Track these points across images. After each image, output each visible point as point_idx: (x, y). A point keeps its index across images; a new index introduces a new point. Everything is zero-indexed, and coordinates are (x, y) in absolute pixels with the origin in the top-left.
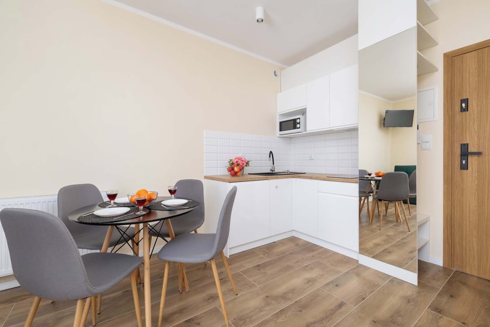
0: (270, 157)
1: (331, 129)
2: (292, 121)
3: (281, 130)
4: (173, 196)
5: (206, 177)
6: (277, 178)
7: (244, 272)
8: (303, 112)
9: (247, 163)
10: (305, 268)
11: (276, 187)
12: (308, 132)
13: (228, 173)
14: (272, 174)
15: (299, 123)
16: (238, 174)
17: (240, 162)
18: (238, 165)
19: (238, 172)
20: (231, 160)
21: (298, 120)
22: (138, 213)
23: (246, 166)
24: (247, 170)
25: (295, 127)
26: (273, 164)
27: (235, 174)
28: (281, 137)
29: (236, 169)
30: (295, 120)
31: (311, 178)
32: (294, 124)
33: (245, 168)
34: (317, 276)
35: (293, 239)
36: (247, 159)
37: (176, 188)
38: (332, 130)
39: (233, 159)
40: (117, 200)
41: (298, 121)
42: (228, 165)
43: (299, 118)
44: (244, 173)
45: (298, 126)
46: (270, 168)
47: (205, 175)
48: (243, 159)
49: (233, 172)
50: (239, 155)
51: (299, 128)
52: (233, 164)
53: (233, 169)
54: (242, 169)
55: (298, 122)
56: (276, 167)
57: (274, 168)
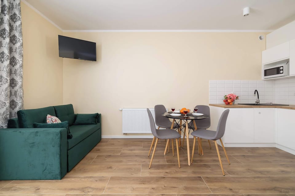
0: (255, 93)
2: (276, 69)
3: (265, 75)
4: (196, 112)
5: (210, 105)
6: (260, 107)
7: (234, 156)
8: (287, 61)
9: (237, 98)
10: (282, 165)
11: (260, 113)
12: (290, 76)
13: (224, 103)
14: (257, 105)
15: (282, 70)
16: (231, 104)
17: (232, 97)
18: (230, 99)
19: (230, 102)
20: (226, 96)
22: (184, 116)
23: (236, 99)
24: (236, 102)
25: (278, 73)
26: (258, 98)
27: (228, 104)
28: (266, 80)
29: (229, 101)
30: (278, 68)
31: (291, 108)
32: (278, 71)
33: (236, 100)
34: (291, 171)
35: (275, 149)
36: (237, 95)
37: (198, 108)
39: (227, 95)
40: (175, 111)
41: (281, 68)
42: (224, 98)
43: (283, 67)
44: (235, 103)
45: (281, 72)
47: (209, 103)
48: (234, 95)
49: (227, 102)
50: (232, 93)
51: (283, 73)
52: (227, 98)
53: (227, 101)
54: (233, 101)
56: (260, 100)
57: (259, 101)
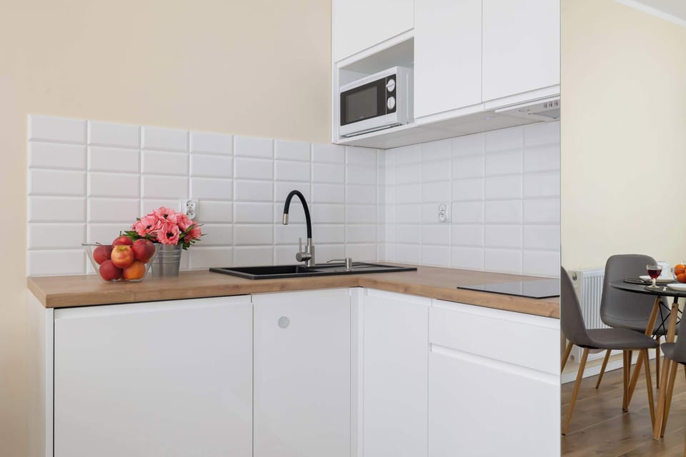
1: (489, 106)
3: (344, 121)
8: (403, 53)
12: (418, 122)
13: (92, 268)
15: (393, 94)
16: (131, 273)
17: (158, 228)
19: (126, 266)
21: (391, 82)
25: (382, 110)
26: (309, 235)
27: (116, 272)
28: (348, 145)
30: (381, 84)
32: (379, 97)
38: (491, 112)
41: (390, 86)
43: (394, 77)
45: (391, 103)
46: (296, 250)
51: (394, 110)
55: (391, 89)
56: (316, 247)
57: (312, 248)
